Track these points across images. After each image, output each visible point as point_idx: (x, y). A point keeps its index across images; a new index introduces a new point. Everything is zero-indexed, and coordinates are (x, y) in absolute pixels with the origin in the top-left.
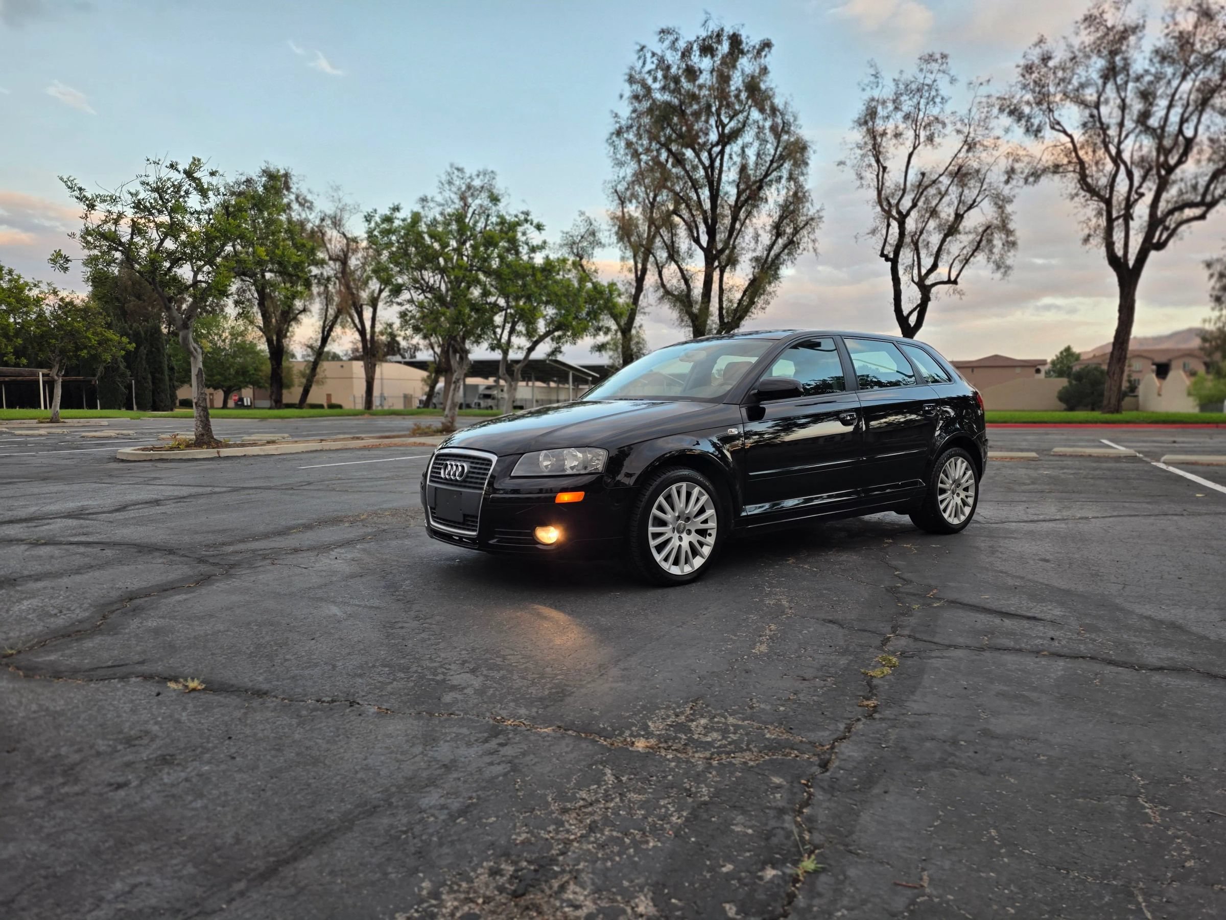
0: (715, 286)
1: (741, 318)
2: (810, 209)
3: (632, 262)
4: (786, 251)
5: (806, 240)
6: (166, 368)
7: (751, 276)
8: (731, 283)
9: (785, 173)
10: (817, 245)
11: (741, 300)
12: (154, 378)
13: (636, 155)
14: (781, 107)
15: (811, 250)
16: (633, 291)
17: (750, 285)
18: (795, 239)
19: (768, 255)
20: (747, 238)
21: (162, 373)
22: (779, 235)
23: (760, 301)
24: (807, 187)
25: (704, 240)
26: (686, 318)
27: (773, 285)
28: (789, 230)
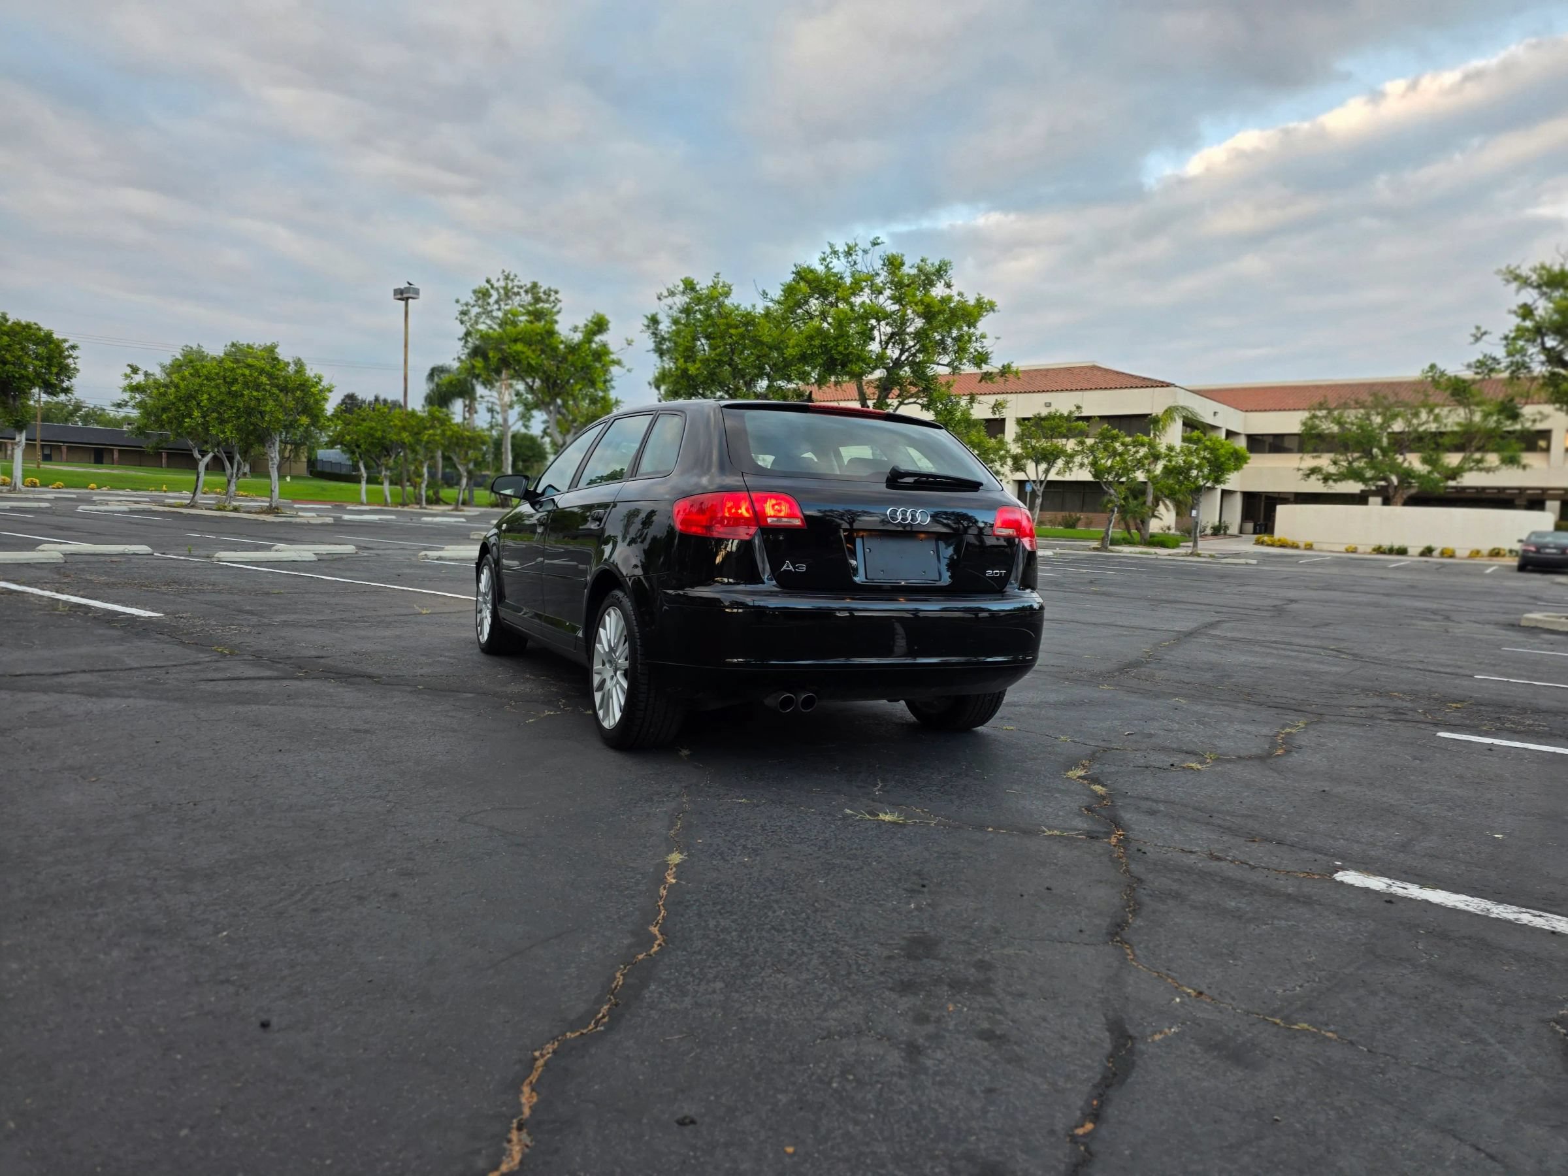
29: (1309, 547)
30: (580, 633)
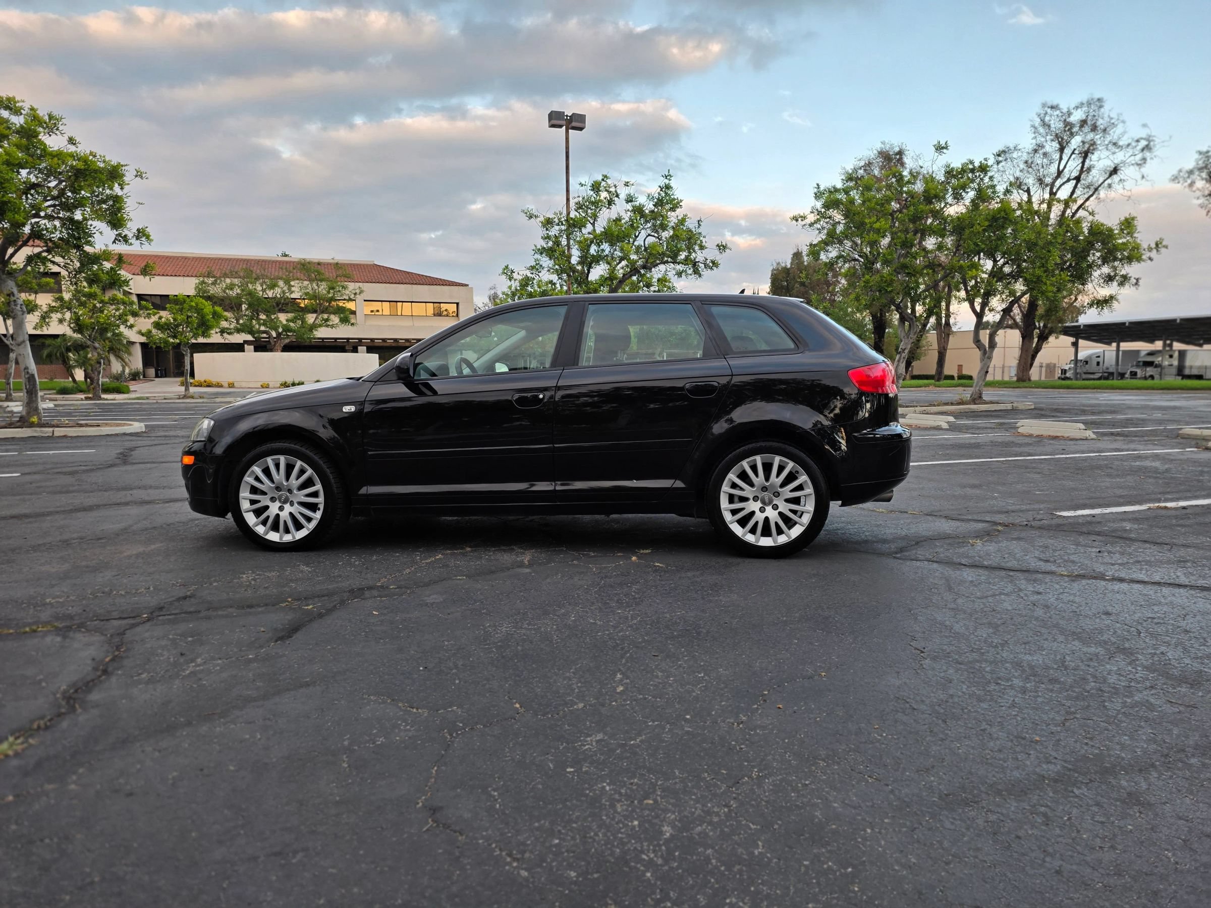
29: (231, 385)
30: (679, 484)
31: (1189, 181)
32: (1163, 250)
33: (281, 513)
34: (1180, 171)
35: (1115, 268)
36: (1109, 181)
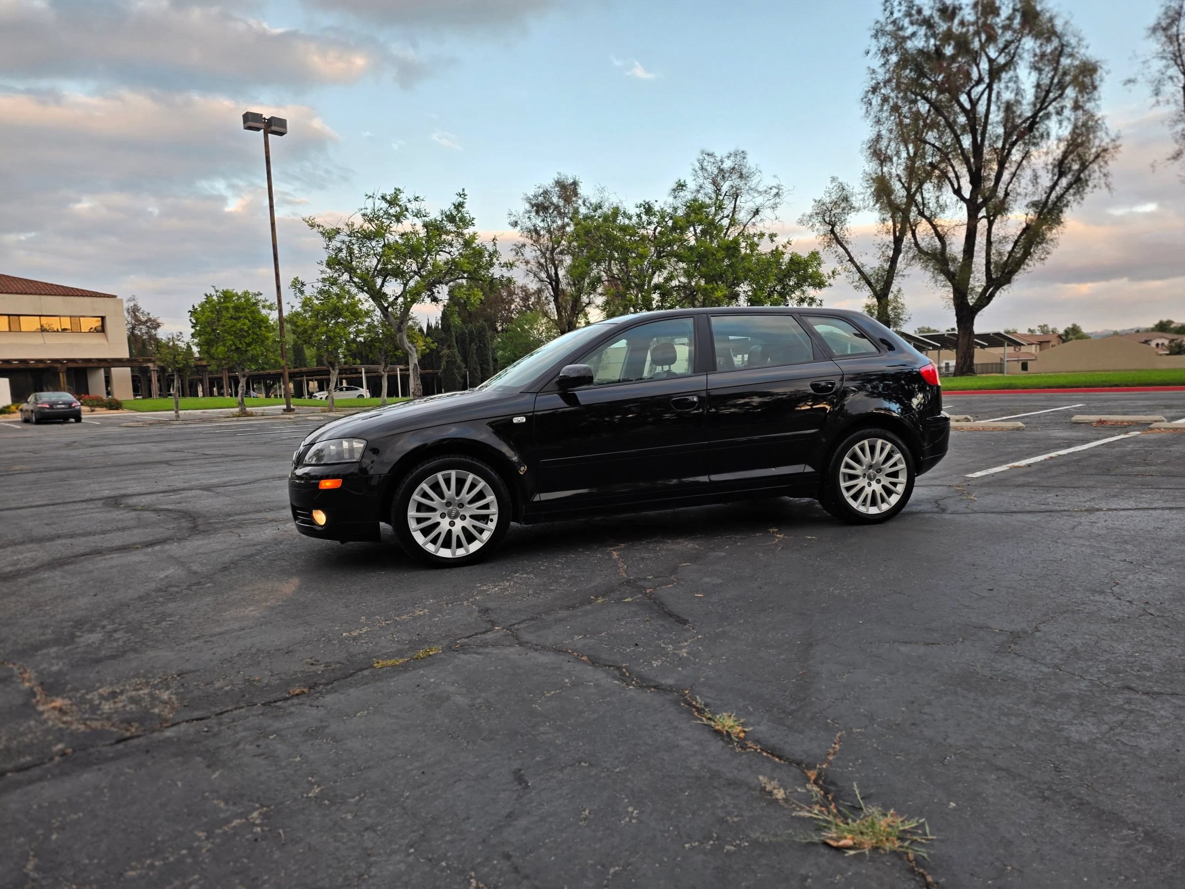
0: (980, 240)
1: (1012, 272)
2: (1100, 140)
3: (890, 223)
4: (1071, 191)
5: (1097, 175)
6: (491, 360)
7: (1024, 225)
8: (1002, 233)
9: (1069, 103)
10: (1110, 179)
11: (1010, 253)
12: (482, 369)
13: (895, 109)
14: (1059, 29)
15: (1103, 185)
16: (891, 253)
17: (1021, 234)
18: (1082, 175)
19: (1048, 197)
20: (1023, 182)
21: (488, 365)
22: (1061, 174)
23: (1037, 252)
24: (1099, 115)
25: (967, 191)
26: (942, 277)
27: (1054, 231)
28: (1076, 167)
30: (809, 469)
31: (811, 224)
32: (837, 277)
33: (453, 529)
34: (804, 215)
35: (803, 292)
36: (753, 220)
